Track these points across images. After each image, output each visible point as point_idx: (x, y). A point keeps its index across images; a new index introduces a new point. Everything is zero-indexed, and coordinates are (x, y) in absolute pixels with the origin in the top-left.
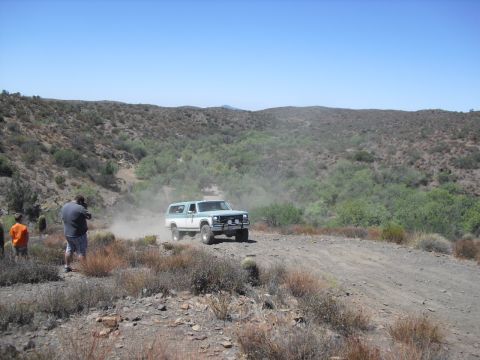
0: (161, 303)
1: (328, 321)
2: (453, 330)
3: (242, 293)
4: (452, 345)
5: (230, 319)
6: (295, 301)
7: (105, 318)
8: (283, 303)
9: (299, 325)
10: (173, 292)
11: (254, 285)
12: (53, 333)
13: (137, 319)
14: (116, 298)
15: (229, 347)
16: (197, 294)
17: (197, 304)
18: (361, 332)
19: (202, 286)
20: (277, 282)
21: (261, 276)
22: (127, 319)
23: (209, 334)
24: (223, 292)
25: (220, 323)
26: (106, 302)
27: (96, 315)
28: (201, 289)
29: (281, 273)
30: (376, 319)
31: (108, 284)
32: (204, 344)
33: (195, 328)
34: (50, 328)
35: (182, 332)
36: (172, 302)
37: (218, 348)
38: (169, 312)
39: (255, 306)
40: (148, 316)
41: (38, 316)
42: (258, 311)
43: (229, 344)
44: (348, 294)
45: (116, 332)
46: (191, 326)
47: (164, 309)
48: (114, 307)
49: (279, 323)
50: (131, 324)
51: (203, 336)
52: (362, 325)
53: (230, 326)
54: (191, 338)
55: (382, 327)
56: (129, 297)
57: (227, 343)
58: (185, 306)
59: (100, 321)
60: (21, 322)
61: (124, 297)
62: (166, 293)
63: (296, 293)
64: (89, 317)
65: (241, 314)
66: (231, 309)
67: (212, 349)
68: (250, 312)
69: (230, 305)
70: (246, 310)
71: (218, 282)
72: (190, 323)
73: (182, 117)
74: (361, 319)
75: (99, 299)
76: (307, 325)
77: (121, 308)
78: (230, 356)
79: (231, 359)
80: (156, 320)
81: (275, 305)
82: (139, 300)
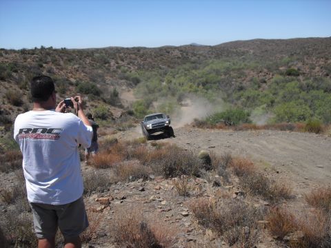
0: (141, 185)
1: (260, 193)
3: (198, 176)
5: (188, 195)
6: (237, 180)
7: (101, 199)
8: (228, 181)
9: (238, 198)
10: (152, 177)
11: (208, 169)
13: (123, 198)
14: (110, 184)
15: (187, 215)
16: (167, 178)
17: (167, 185)
18: (284, 201)
19: (170, 172)
20: (224, 168)
21: (213, 162)
22: (116, 198)
23: (173, 206)
24: (185, 176)
25: (181, 199)
26: (103, 186)
27: (95, 196)
28: (169, 175)
29: (228, 160)
30: (296, 189)
31: (109, 174)
32: (169, 214)
33: (163, 203)
35: (154, 206)
36: (149, 184)
37: (178, 217)
38: (146, 192)
40: (130, 196)
42: (209, 188)
43: (187, 213)
44: (278, 172)
45: (108, 208)
46: (161, 201)
47: (143, 190)
48: (109, 190)
49: (224, 197)
50: (118, 202)
51: (169, 208)
52: (286, 196)
53: (188, 200)
54: (160, 210)
55: (300, 196)
56: (119, 183)
57: (184, 213)
58: (157, 187)
59: (98, 201)
61: (116, 183)
62: (146, 178)
63: (238, 174)
64: (91, 198)
65: (197, 191)
66: (190, 188)
67: (174, 218)
68: (203, 190)
69: (189, 185)
70: (201, 188)
71: (181, 170)
72: (160, 199)
73: (163, 53)
74: (285, 191)
75: (99, 185)
76: (245, 197)
77: (113, 191)
78: (187, 222)
79: (187, 224)
80: (137, 199)
81: (221, 183)
82: (127, 184)
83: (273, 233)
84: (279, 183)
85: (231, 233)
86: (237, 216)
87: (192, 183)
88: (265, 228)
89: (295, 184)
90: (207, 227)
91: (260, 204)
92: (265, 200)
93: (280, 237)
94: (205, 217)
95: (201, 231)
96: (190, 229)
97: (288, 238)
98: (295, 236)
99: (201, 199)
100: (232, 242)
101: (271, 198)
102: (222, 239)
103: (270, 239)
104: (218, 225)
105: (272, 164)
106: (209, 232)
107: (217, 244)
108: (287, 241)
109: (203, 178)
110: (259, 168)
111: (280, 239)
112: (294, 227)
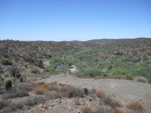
0: (59, 101)
1: (108, 104)
2: (147, 105)
3: (83, 97)
4: (146, 110)
6: (98, 99)
7: (44, 106)
8: (95, 99)
9: (100, 106)
10: (63, 98)
11: (86, 94)
12: (29, 111)
13: (53, 106)
14: (46, 100)
15: (80, 112)
16: (70, 98)
17: (70, 101)
18: (118, 107)
19: (71, 96)
20: (93, 94)
21: (88, 92)
23: (74, 109)
24: (77, 97)
25: (77, 106)
26: (43, 101)
27: (41, 105)
29: (94, 91)
30: (122, 103)
31: (43, 96)
32: (72, 112)
33: (70, 107)
34: (28, 109)
35: (66, 109)
36: (62, 101)
38: (62, 103)
40: (56, 105)
41: (24, 106)
42: (88, 102)
44: (115, 96)
45: (47, 110)
47: (60, 103)
48: (46, 103)
49: (94, 105)
50: (51, 107)
51: (72, 110)
52: (118, 105)
53: (79, 106)
54: (69, 110)
55: (124, 105)
56: (50, 100)
57: (78, 111)
58: (66, 101)
59: (42, 107)
60: (20, 108)
61: (48, 100)
62: (61, 98)
63: (99, 97)
64: (39, 106)
65: (83, 103)
66: (80, 102)
68: (85, 102)
69: (79, 101)
71: (76, 94)
74: (118, 103)
75: (41, 101)
76: (102, 106)
77: (48, 103)
80: (58, 106)
81: (92, 100)
82: (53, 100)
87: (81, 99)
89: (122, 101)
91: (109, 108)
99: (85, 106)
105: (112, 93)
109: (85, 98)
110: (107, 94)
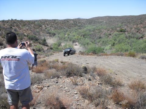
1: (109, 83)
3: (82, 76)
5: (77, 85)
6: (98, 78)
7: (38, 87)
8: (94, 78)
9: (99, 86)
10: (61, 77)
11: (86, 73)
13: (48, 86)
14: (43, 80)
15: (77, 94)
16: (68, 77)
17: (68, 80)
18: (119, 87)
20: (93, 73)
21: (88, 70)
22: (45, 86)
23: (71, 90)
24: (75, 76)
25: (74, 86)
26: (39, 81)
27: (36, 86)
28: (69, 76)
29: (95, 69)
30: (124, 82)
31: (42, 75)
32: (69, 93)
33: (66, 88)
35: (62, 90)
36: (60, 80)
37: (73, 94)
38: (59, 83)
39: (85, 80)
40: (52, 85)
42: (86, 82)
43: (77, 93)
44: (116, 74)
45: (42, 91)
46: (65, 88)
47: (57, 83)
48: (42, 83)
49: (93, 85)
50: (47, 88)
51: (69, 91)
52: (120, 85)
53: (77, 87)
54: (65, 91)
55: (126, 85)
56: (47, 79)
57: (75, 93)
58: (63, 81)
59: (37, 87)
61: (45, 79)
62: (58, 77)
63: (99, 75)
64: (34, 86)
65: (81, 83)
66: (78, 82)
67: (71, 95)
69: (77, 80)
70: (83, 81)
71: (74, 73)
72: (65, 87)
73: (66, 22)
74: (119, 82)
76: (102, 85)
77: (44, 83)
78: (77, 97)
79: (77, 98)
80: (54, 86)
81: (92, 79)
82: (50, 80)
83: (115, 101)
84: (117, 79)
85: (96, 101)
86: (99, 94)
87: (79, 79)
88: (111, 99)
89: (124, 79)
90: (86, 99)
91: (109, 88)
92: (111, 87)
93: (118, 103)
94: (85, 94)
95: (83, 101)
96: (78, 100)
97: (121, 103)
98: (124, 102)
99: (83, 86)
100: (97, 105)
101: (114, 86)
102: (92, 104)
103: (113, 104)
104: (91, 98)
105: (114, 71)
106: (87, 101)
107: (90, 106)
108: (121, 104)
109: (83, 77)
110: (108, 73)
111: (117, 103)
112: (124, 98)
